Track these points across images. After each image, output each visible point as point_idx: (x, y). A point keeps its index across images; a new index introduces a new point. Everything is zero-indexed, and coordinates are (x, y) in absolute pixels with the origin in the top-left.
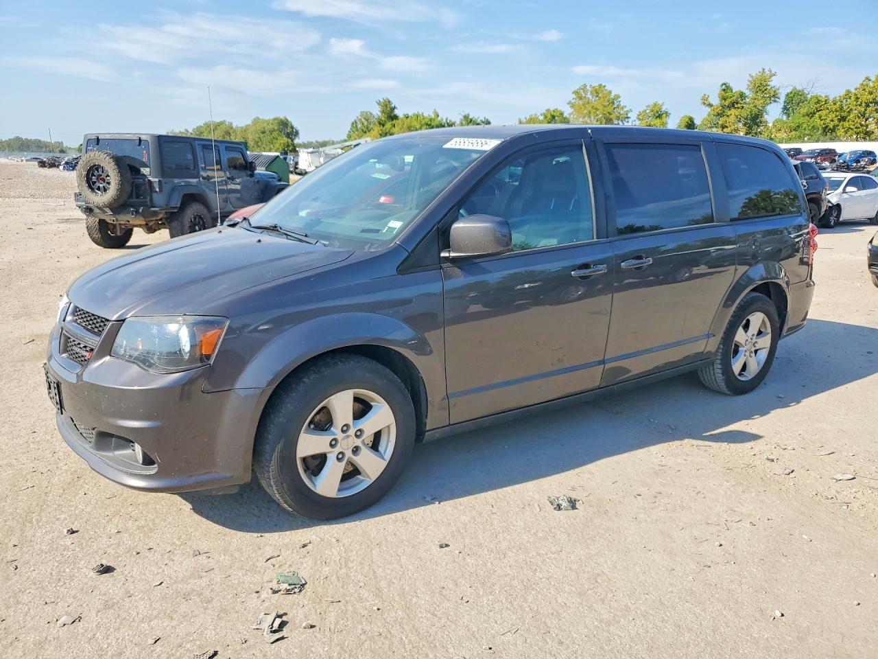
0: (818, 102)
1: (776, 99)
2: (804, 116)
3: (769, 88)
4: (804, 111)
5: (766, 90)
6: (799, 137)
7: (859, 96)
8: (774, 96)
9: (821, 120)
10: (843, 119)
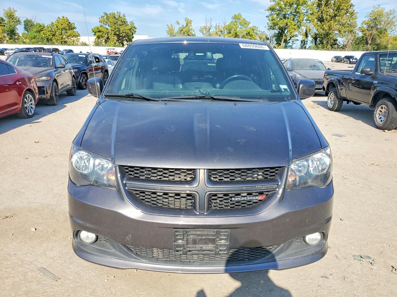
0: (40, 26)
1: (20, 23)
2: (36, 32)
3: (15, 17)
4: (35, 30)
5: (13, 18)
6: (37, 42)
7: (57, 25)
8: (18, 21)
9: (45, 35)
10: (54, 35)
